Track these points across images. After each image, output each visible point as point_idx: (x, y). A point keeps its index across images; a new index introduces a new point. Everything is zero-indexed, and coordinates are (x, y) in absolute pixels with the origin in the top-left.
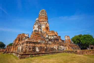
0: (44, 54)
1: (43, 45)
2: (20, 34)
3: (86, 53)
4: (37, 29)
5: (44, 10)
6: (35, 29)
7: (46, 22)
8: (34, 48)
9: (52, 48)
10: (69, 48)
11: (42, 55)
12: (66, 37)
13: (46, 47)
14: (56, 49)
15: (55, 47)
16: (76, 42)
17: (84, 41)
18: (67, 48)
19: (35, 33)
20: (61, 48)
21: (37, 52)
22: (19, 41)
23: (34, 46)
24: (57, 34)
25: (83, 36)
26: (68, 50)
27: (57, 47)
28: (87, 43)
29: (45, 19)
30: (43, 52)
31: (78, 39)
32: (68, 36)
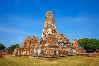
0: (62, 56)
1: (61, 49)
2: (30, 37)
3: (97, 56)
4: (51, 33)
5: (50, 11)
6: (49, 33)
7: (54, 25)
8: (55, 51)
9: (67, 51)
10: (79, 52)
11: (62, 58)
12: (73, 40)
13: (63, 50)
14: (70, 52)
15: (69, 50)
16: (83, 46)
17: (91, 45)
18: (77, 51)
19: (50, 37)
20: (73, 51)
21: (57, 55)
22: (30, 44)
23: (55, 50)
24: (66, 37)
25: (90, 40)
26: (78, 53)
27: (70, 50)
28: (94, 47)
29: (52, 21)
30: (61, 55)
31: (84, 43)
32: (75, 40)
